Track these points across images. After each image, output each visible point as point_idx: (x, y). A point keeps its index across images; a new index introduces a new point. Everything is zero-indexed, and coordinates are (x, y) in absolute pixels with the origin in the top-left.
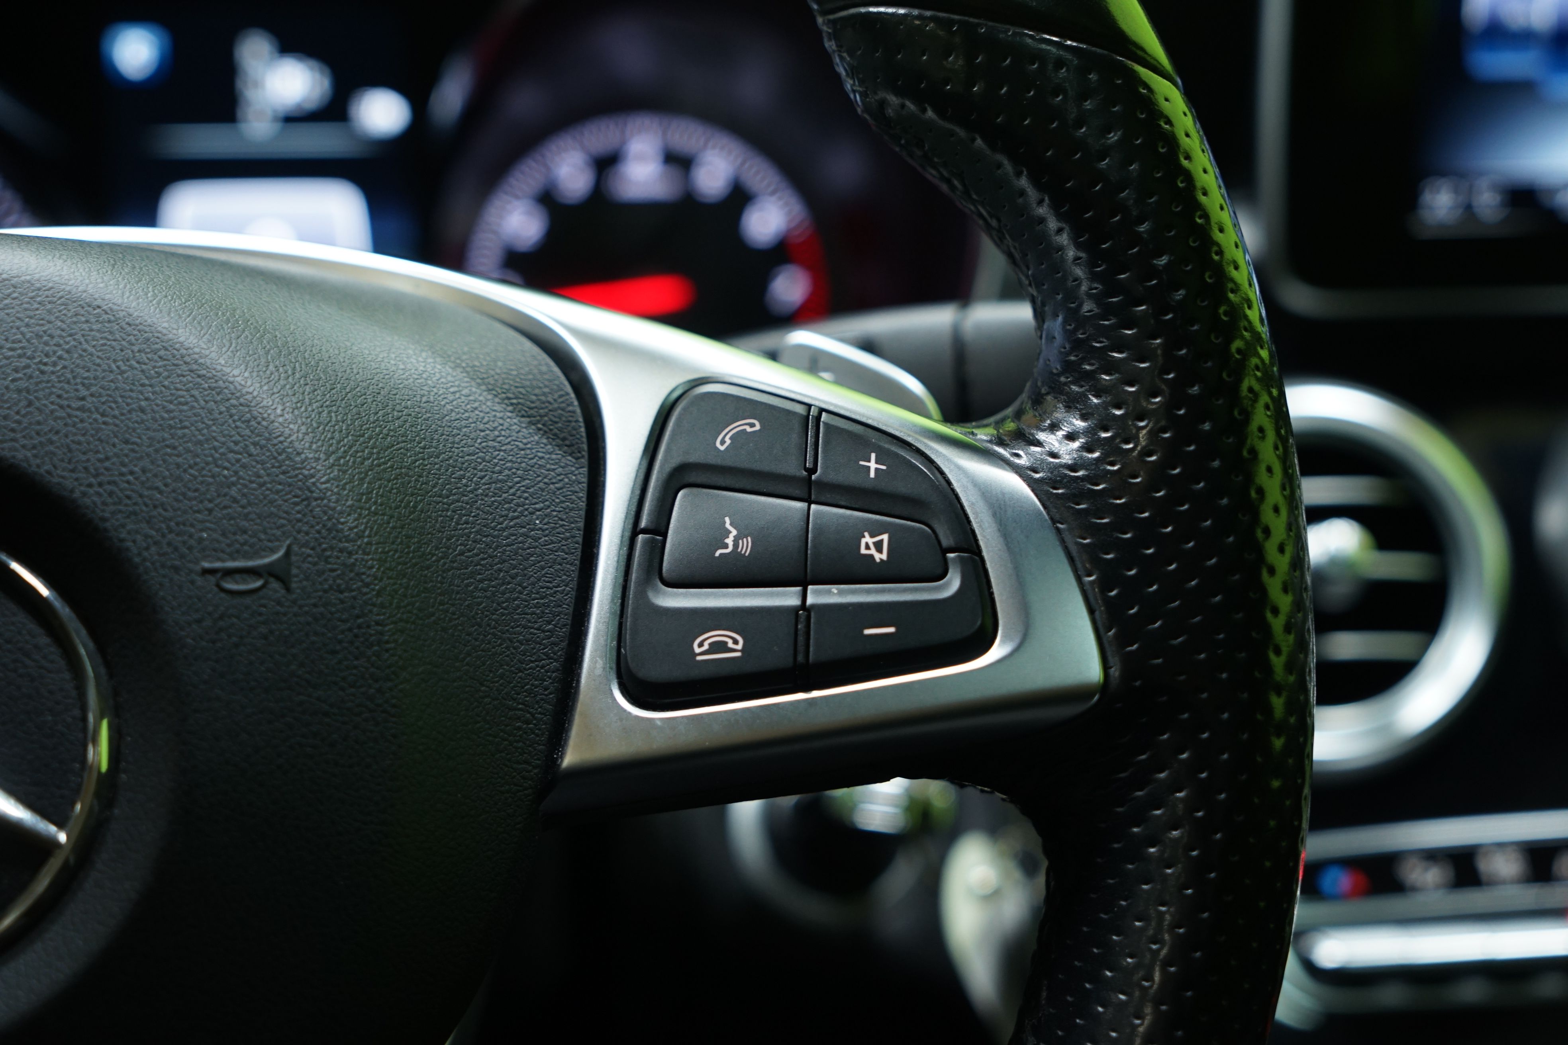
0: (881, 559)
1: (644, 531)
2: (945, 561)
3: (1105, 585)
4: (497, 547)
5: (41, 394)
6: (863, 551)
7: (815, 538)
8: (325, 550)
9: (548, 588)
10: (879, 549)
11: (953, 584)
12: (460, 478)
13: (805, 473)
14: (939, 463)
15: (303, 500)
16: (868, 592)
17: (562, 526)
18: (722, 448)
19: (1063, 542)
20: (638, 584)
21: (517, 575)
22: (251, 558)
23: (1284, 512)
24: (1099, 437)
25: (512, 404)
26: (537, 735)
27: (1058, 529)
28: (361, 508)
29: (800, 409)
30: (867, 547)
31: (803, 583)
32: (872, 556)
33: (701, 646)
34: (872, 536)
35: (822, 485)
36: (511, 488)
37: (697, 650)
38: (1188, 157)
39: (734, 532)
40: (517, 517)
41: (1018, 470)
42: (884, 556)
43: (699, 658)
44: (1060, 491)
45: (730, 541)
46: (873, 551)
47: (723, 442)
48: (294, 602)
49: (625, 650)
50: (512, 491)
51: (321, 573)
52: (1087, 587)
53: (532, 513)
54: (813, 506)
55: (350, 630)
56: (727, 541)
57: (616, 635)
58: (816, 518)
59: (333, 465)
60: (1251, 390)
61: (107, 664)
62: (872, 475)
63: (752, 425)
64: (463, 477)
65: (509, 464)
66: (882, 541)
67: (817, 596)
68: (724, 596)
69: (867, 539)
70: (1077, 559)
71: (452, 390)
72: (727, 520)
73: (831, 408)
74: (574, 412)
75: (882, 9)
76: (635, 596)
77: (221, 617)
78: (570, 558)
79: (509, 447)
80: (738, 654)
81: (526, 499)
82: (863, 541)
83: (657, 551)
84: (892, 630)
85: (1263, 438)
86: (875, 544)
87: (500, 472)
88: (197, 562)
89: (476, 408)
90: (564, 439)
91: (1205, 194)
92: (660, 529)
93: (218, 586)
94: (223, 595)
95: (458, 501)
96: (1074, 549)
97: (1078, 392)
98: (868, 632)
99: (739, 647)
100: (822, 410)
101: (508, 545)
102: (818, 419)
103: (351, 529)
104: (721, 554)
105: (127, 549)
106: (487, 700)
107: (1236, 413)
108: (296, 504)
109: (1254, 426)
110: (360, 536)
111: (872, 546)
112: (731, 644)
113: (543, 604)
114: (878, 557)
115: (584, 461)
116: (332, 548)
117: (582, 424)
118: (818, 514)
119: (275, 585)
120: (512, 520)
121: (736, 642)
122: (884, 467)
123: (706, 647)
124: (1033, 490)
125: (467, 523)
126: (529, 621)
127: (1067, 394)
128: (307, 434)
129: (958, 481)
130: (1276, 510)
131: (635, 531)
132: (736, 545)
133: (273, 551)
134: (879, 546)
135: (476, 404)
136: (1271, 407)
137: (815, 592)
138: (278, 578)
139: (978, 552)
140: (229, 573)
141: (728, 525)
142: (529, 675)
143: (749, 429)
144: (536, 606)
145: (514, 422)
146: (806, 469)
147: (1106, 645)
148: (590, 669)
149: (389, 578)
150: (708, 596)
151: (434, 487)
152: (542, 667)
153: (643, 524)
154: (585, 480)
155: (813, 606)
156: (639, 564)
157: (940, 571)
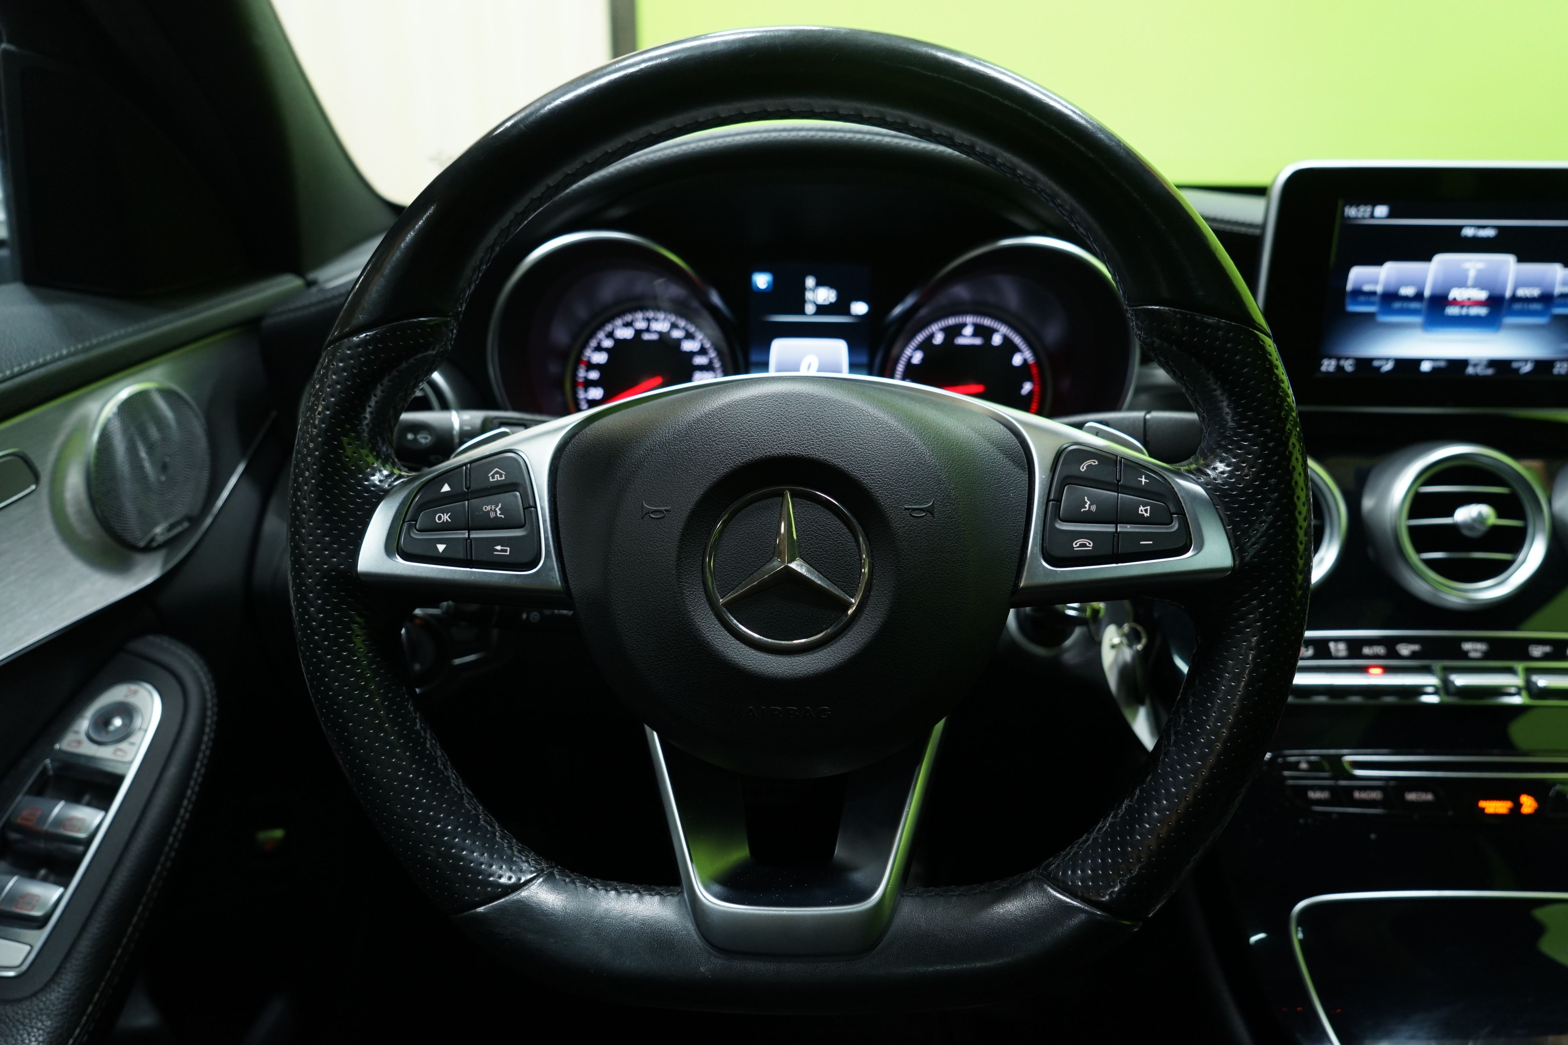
0: (1147, 516)
1: (1052, 500)
2: (1172, 517)
3: (1234, 530)
4: (999, 504)
5: (846, 442)
6: (1140, 512)
7: (1121, 506)
8: (945, 503)
9: (1015, 520)
10: (1146, 512)
11: (1175, 526)
12: (985, 477)
13: (1116, 482)
14: (1169, 480)
15: (938, 484)
16: (1141, 528)
17: (1020, 497)
18: (1083, 470)
19: (1218, 513)
20: (1051, 519)
21: (1005, 514)
22: (921, 505)
23: (1304, 489)
24: (1235, 474)
25: (1000, 450)
26: (1012, 574)
27: (1216, 508)
28: (957, 488)
29: (1114, 457)
30: (1142, 511)
31: (1116, 523)
32: (1143, 514)
33: (1076, 544)
34: (1143, 507)
35: (1123, 486)
36: (1002, 481)
37: (1075, 546)
38: (1270, 355)
39: (1089, 503)
40: (1004, 493)
41: (1200, 484)
42: (1148, 515)
43: (1075, 549)
44: (1218, 493)
45: (1087, 506)
46: (1144, 513)
47: (1083, 468)
48: (935, 521)
49: (1046, 544)
50: (1002, 483)
51: (944, 511)
52: (1228, 531)
53: (1009, 491)
54: (1119, 494)
55: (954, 532)
56: (1086, 506)
57: (1041, 538)
58: (1120, 499)
59: (947, 472)
60: (1293, 444)
61: (869, 540)
62: (1143, 484)
63: (1095, 462)
64: (986, 477)
65: (1000, 473)
66: (1147, 509)
67: (1121, 528)
68: (1085, 526)
69: (1141, 508)
70: (1224, 519)
71: (979, 443)
72: (1086, 498)
73: (1125, 457)
74: (1022, 453)
75: (1153, 307)
76: (1049, 526)
77: (911, 526)
78: (1023, 509)
79: (1000, 466)
80: (1091, 548)
81: (1007, 486)
82: (1140, 509)
83: (1057, 508)
84: (1151, 542)
85: (1298, 462)
86: (1145, 510)
87: (998, 476)
88: (903, 505)
89: (988, 451)
90: (1019, 464)
91: (1277, 369)
92: (1058, 500)
93: (910, 514)
94: (912, 518)
95: (985, 486)
96: (1223, 516)
97: (1225, 456)
98: (1141, 543)
99: (1091, 546)
100: (1122, 458)
101: (1002, 503)
102: (1121, 461)
103: (954, 495)
104: (1084, 511)
105: (879, 500)
106: (996, 560)
107: (1287, 453)
108: (935, 485)
109: (1290, 444)
110: (957, 498)
111: (1143, 511)
112: (1088, 545)
113: (1014, 526)
114: (1146, 515)
115: (1027, 472)
116: (948, 502)
117: (1025, 458)
118: (1122, 497)
119: (929, 515)
120: (1003, 494)
121: (1090, 544)
122: (1148, 481)
123: (1078, 545)
124: (1206, 493)
125: (988, 494)
126: (1009, 532)
127: (1221, 456)
128: (938, 460)
129: (1177, 488)
130: (1300, 474)
131: (1048, 501)
132: (1090, 507)
133: (928, 502)
134: (1146, 511)
135: (988, 449)
136: (1301, 450)
137: (1120, 527)
138: (930, 513)
139: (1185, 515)
140: (914, 510)
141: (1086, 500)
142: (1009, 552)
143: (1093, 464)
144: (1012, 526)
145: (1000, 456)
146: (1116, 480)
147: (1234, 552)
148: (1032, 551)
149: (967, 514)
150: (1078, 526)
151: (977, 480)
152: (1014, 549)
153: (1052, 497)
154: (1027, 480)
155: (1120, 532)
156: (1051, 512)
157: (1169, 521)
